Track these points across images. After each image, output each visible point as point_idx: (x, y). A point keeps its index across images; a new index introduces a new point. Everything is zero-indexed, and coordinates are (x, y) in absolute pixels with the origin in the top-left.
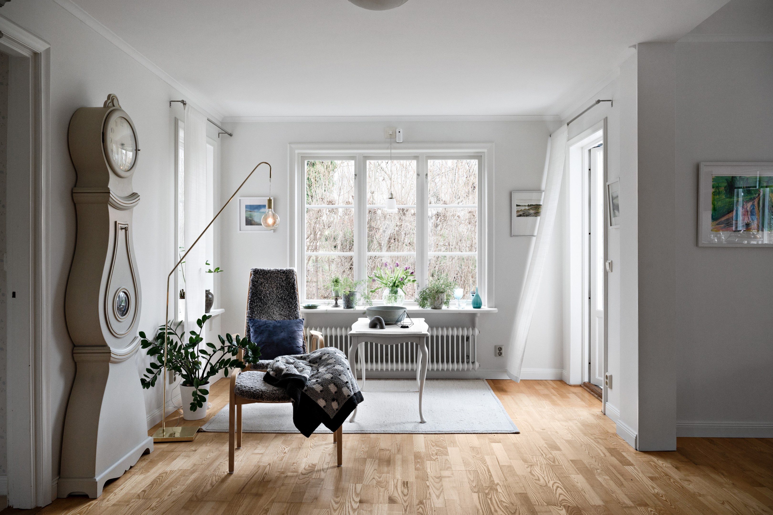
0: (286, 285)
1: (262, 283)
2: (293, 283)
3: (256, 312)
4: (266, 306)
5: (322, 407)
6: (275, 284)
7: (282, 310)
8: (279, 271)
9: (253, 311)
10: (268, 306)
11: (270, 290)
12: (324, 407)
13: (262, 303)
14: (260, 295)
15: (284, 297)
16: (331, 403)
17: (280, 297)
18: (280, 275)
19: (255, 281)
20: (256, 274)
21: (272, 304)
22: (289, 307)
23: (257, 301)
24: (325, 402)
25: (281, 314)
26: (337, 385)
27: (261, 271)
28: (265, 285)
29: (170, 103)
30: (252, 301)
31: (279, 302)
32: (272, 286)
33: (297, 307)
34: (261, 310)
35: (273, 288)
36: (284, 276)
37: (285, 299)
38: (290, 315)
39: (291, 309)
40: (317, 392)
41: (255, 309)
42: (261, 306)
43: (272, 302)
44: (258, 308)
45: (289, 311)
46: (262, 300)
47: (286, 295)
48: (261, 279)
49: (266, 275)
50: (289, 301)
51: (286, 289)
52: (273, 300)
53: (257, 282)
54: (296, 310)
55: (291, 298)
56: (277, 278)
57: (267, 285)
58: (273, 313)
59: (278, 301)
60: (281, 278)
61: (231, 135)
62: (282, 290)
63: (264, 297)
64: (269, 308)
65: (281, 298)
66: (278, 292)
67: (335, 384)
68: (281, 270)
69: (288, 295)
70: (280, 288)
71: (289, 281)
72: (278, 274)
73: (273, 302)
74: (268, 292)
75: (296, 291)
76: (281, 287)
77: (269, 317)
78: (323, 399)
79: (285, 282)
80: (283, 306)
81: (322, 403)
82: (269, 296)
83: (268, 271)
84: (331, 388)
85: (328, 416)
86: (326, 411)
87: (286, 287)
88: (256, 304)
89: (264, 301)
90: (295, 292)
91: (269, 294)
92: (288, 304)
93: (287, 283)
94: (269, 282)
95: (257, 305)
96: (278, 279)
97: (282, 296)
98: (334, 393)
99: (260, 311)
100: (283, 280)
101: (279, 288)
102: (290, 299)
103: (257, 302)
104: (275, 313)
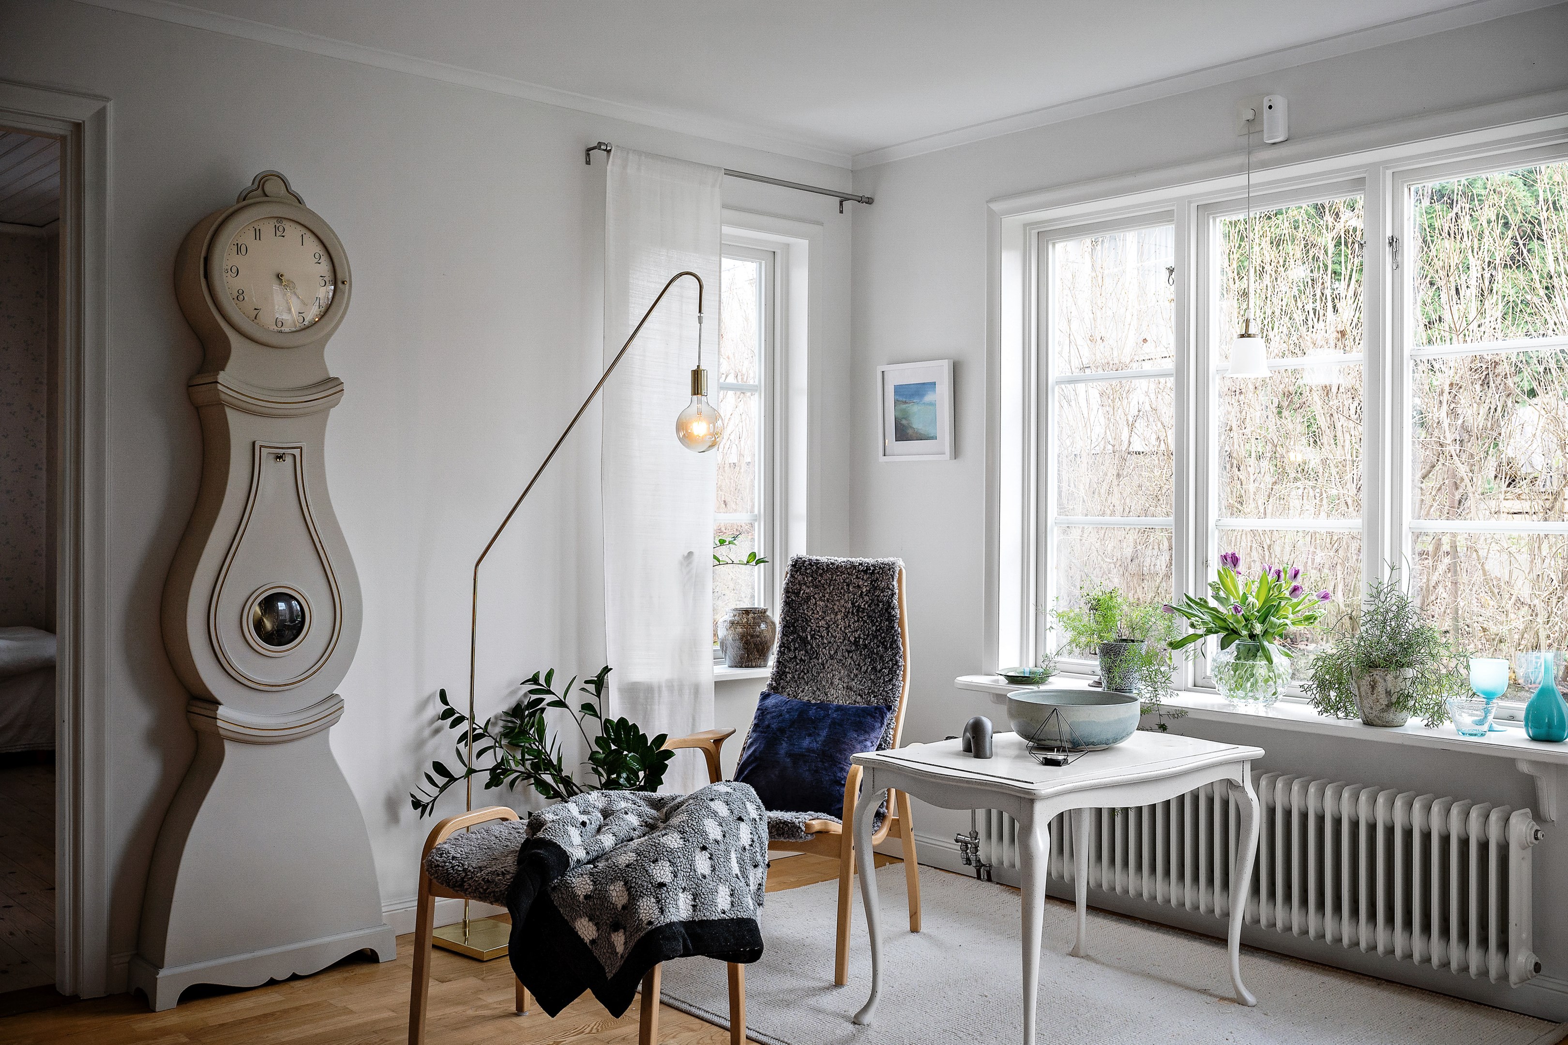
0: (869, 606)
1: (808, 598)
2: (888, 601)
3: (789, 676)
4: (816, 661)
5: (587, 940)
6: (842, 602)
7: (856, 676)
8: (854, 567)
9: (784, 672)
10: (820, 660)
11: (828, 618)
12: (593, 942)
13: (806, 652)
14: (804, 631)
15: (864, 639)
16: (609, 934)
17: (852, 639)
18: (857, 578)
19: (794, 593)
20: (797, 572)
21: (832, 657)
22: (874, 668)
23: (797, 645)
24: (595, 928)
25: (849, 688)
26: (631, 887)
27: (810, 564)
28: (816, 603)
29: (588, 155)
30: (784, 646)
31: (849, 652)
32: (835, 607)
33: (895, 671)
34: (803, 671)
35: (836, 615)
36: (866, 581)
37: (865, 646)
38: (873, 692)
39: (879, 675)
40: (574, 896)
41: (790, 668)
42: (804, 661)
43: (832, 653)
44: (797, 664)
45: (873, 682)
46: (809, 643)
47: (868, 635)
48: (808, 587)
49: (821, 575)
50: (877, 653)
51: (869, 617)
52: (835, 646)
53: (797, 594)
54: (891, 680)
55: (883, 644)
56: (848, 585)
57: (822, 603)
58: (832, 683)
59: (847, 650)
60: (859, 586)
61: (869, 201)
62: (858, 621)
63: (813, 637)
64: (824, 668)
65: (856, 643)
66: (849, 626)
67: (626, 884)
68: (861, 564)
69: (875, 637)
70: (853, 613)
71: (879, 596)
72: (852, 574)
73: (836, 652)
74: (822, 623)
75: (896, 625)
76: (858, 611)
77: (818, 693)
78: (590, 920)
79: (866, 598)
80: (859, 665)
81: (586, 930)
82: (824, 634)
83: (828, 565)
84: (614, 894)
85: (601, 969)
86: (596, 953)
87: (871, 613)
88: (791, 655)
89: (812, 647)
90: (893, 627)
91: (827, 628)
92: (873, 661)
93: (873, 600)
94: (827, 595)
95: (795, 657)
96: (851, 589)
97: (859, 637)
98: (620, 906)
99: (799, 674)
100: (862, 592)
101: (850, 615)
102: (878, 646)
103: (796, 649)
104: (836, 681)
